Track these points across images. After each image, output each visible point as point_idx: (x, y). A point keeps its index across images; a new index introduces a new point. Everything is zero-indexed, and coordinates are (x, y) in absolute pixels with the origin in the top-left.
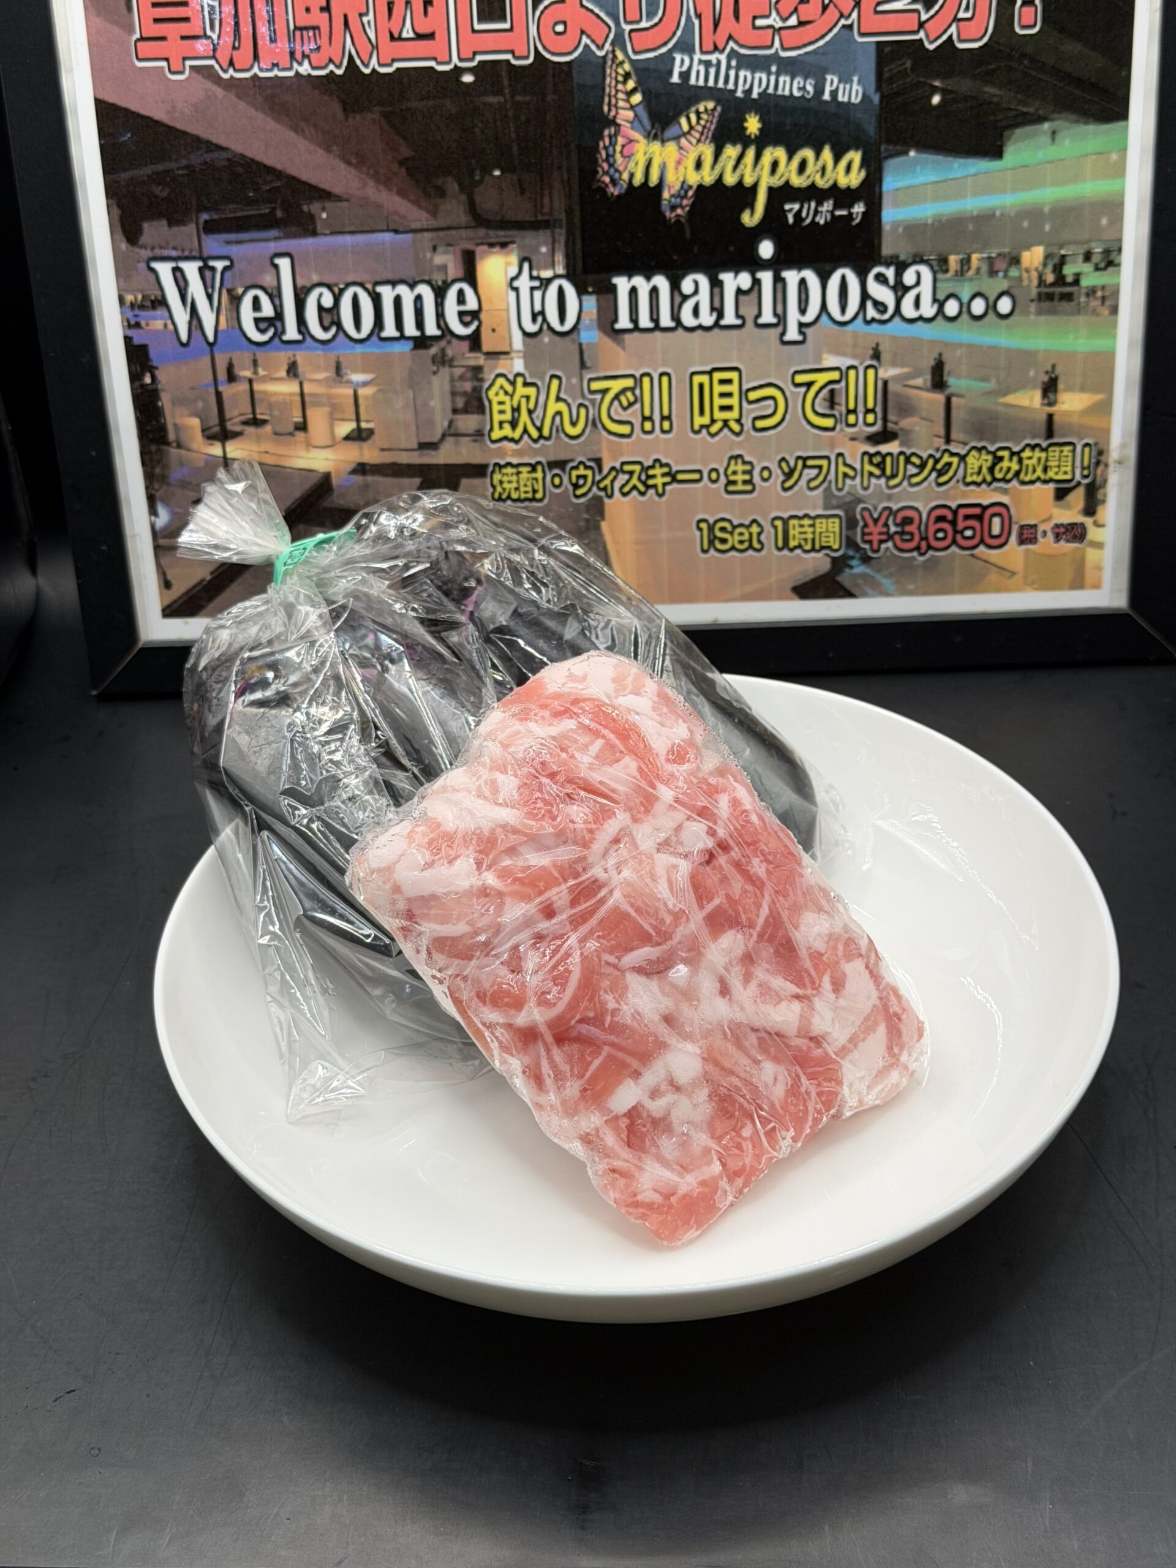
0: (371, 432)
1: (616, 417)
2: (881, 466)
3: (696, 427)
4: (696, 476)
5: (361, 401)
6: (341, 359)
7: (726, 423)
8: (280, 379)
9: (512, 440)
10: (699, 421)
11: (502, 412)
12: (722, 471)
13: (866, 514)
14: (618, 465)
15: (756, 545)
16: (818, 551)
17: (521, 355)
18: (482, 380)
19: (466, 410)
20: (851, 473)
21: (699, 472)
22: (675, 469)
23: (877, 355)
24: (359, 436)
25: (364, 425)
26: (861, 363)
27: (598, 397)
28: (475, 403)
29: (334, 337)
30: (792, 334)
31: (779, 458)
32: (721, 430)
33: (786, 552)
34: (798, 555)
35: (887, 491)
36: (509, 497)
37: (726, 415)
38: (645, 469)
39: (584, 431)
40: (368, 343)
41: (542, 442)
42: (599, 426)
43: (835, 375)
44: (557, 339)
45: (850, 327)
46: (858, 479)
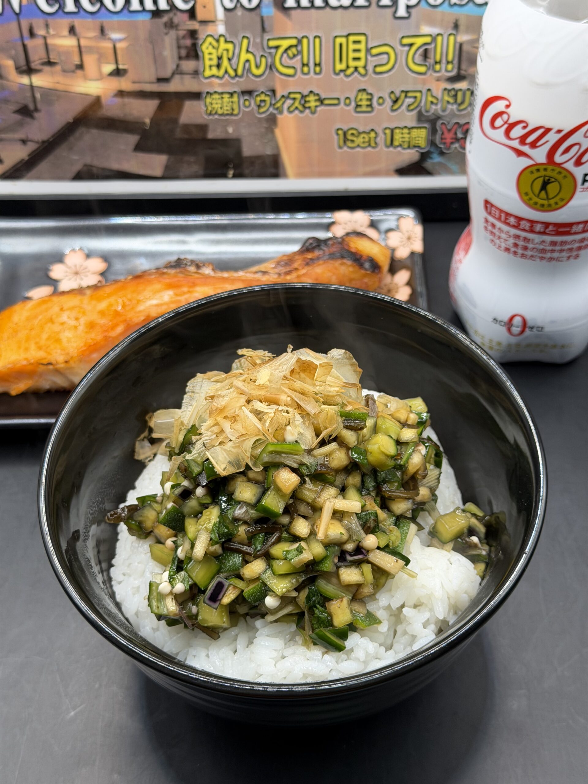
0: (125, 71)
1: (285, 65)
2: (455, 96)
3: (337, 71)
4: (336, 102)
5: (119, 52)
6: (105, 25)
7: (356, 68)
8: (64, 37)
9: (218, 77)
10: (339, 67)
11: (211, 59)
12: (353, 99)
13: (444, 126)
14: (285, 93)
15: (373, 144)
16: (412, 149)
17: (223, 23)
18: (196, 39)
19: (188, 57)
20: (435, 101)
21: (338, 99)
22: (323, 96)
23: (456, 26)
24: (118, 73)
25: (121, 67)
26: (445, 33)
27: (273, 51)
28: (192, 53)
29: (99, 10)
30: (402, 12)
31: (390, 91)
32: (353, 73)
33: (391, 149)
34: (399, 151)
35: (458, 113)
36: (216, 113)
37: (357, 63)
38: (303, 97)
39: (264, 73)
40: (121, 14)
41: (237, 79)
42: (274, 70)
43: (428, 40)
44: (247, 13)
45: (439, 9)
46: (439, 106)
